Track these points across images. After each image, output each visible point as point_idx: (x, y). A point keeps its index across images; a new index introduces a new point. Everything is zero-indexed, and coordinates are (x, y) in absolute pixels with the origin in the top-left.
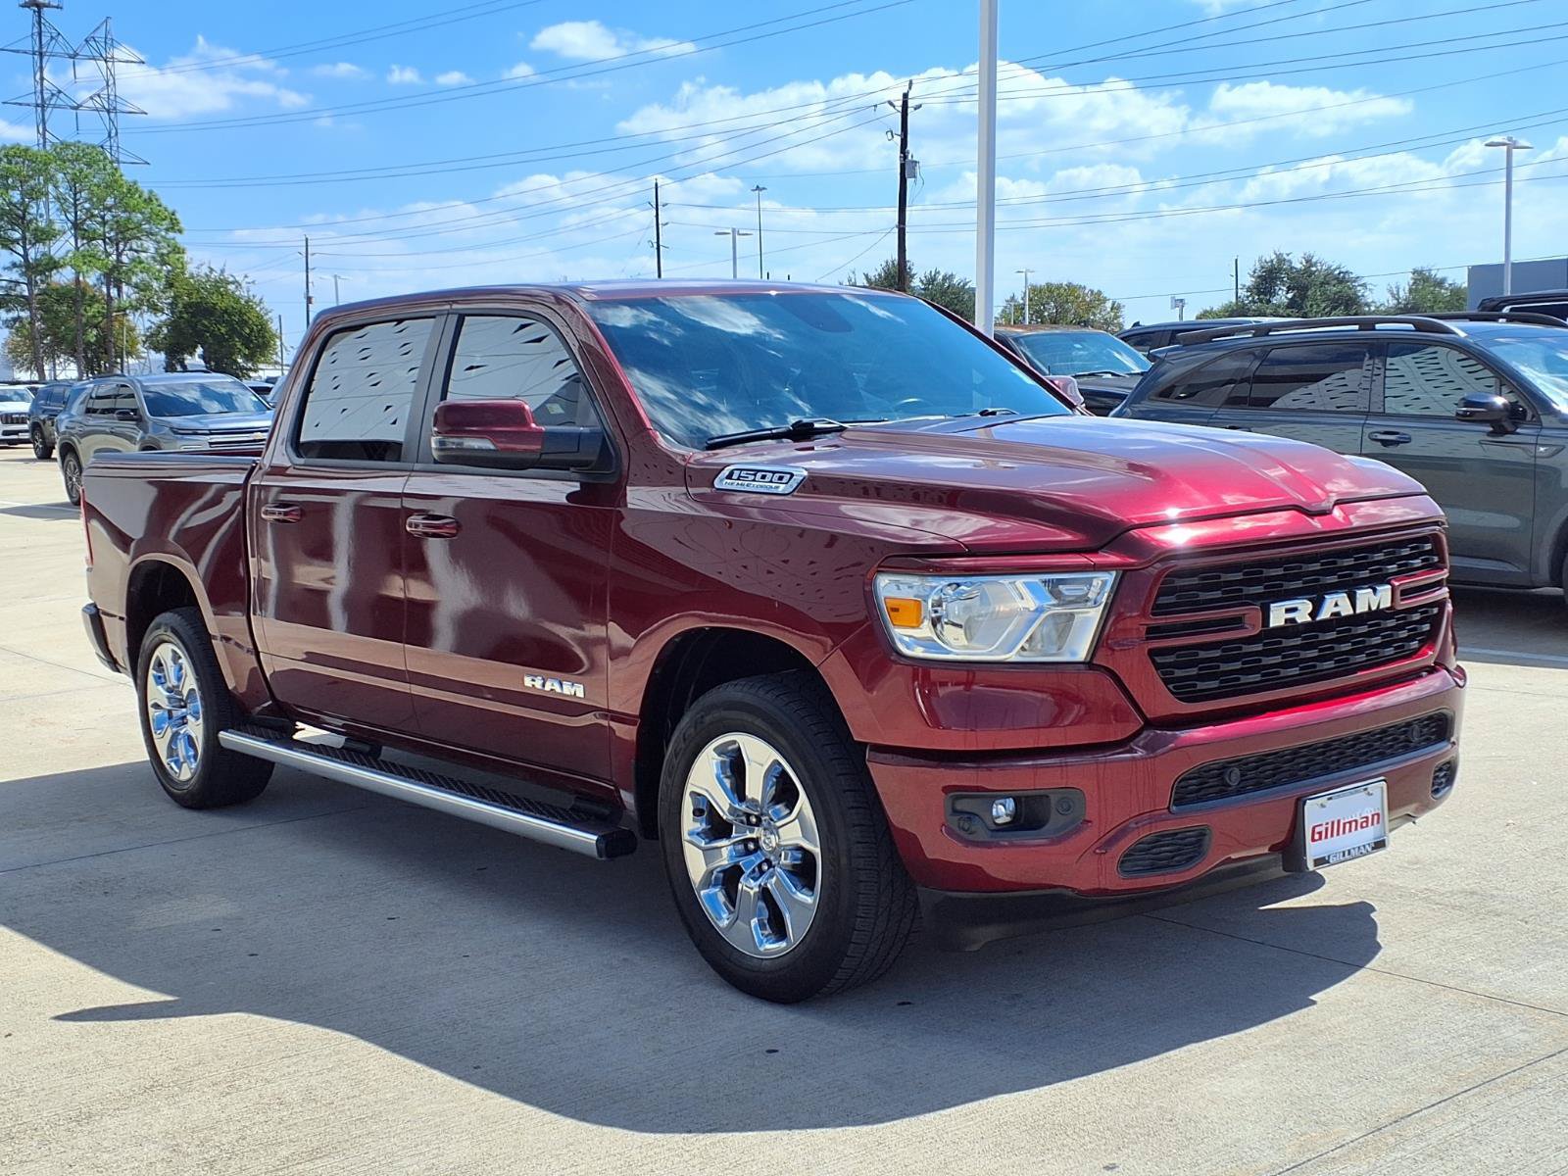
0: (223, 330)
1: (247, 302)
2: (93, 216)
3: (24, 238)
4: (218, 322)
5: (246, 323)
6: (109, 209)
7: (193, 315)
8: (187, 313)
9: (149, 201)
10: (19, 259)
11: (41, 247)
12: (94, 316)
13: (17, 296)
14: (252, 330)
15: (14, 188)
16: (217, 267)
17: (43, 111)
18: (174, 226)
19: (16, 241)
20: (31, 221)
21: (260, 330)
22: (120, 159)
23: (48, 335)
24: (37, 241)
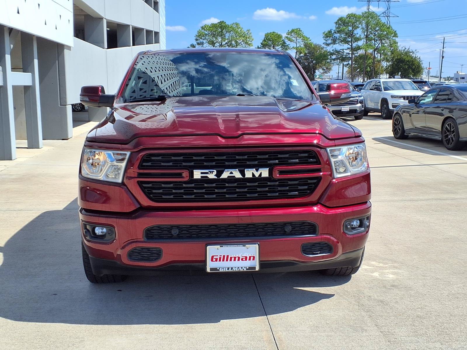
0: (406, 67)
1: (415, 58)
2: (372, 33)
3: (352, 40)
4: (405, 65)
5: (414, 65)
6: (377, 31)
7: (398, 62)
8: (396, 62)
9: (389, 28)
10: (350, 46)
11: (356, 43)
12: (370, 63)
13: (348, 57)
14: (415, 67)
15: (350, 26)
16: (407, 48)
17: (369, 3)
18: (396, 35)
19: (349, 42)
20: (354, 36)
21: (418, 67)
22: (390, 16)
23: (358, 69)
24: (355, 41)
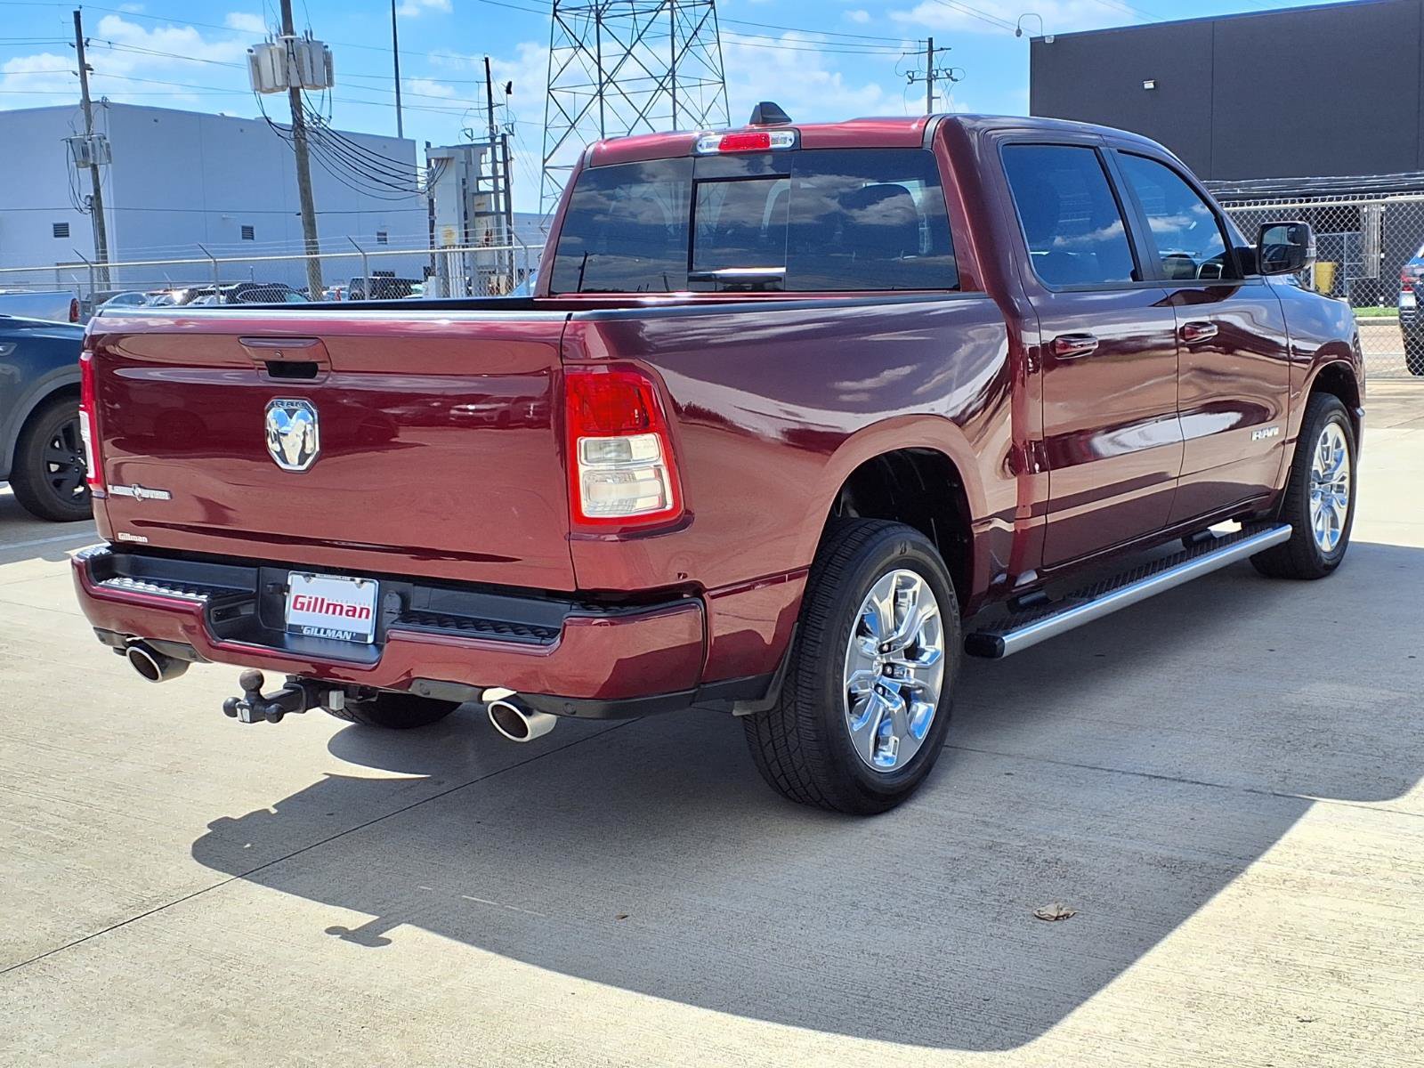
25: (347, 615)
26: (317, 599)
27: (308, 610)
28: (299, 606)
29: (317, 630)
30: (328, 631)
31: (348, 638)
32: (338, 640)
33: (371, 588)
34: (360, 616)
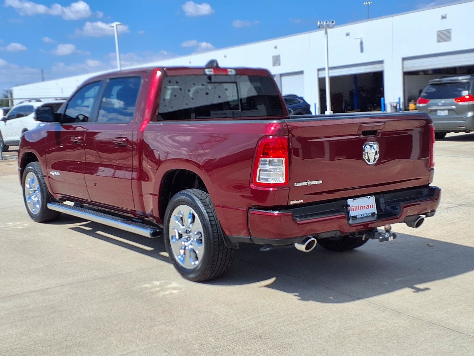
25: (367, 208)
26: (357, 206)
27: (355, 210)
28: (352, 210)
29: (361, 215)
30: (364, 215)
31: (370, 215)
32: (367, 216)
33: (373, 199)
34: (371, 208)
